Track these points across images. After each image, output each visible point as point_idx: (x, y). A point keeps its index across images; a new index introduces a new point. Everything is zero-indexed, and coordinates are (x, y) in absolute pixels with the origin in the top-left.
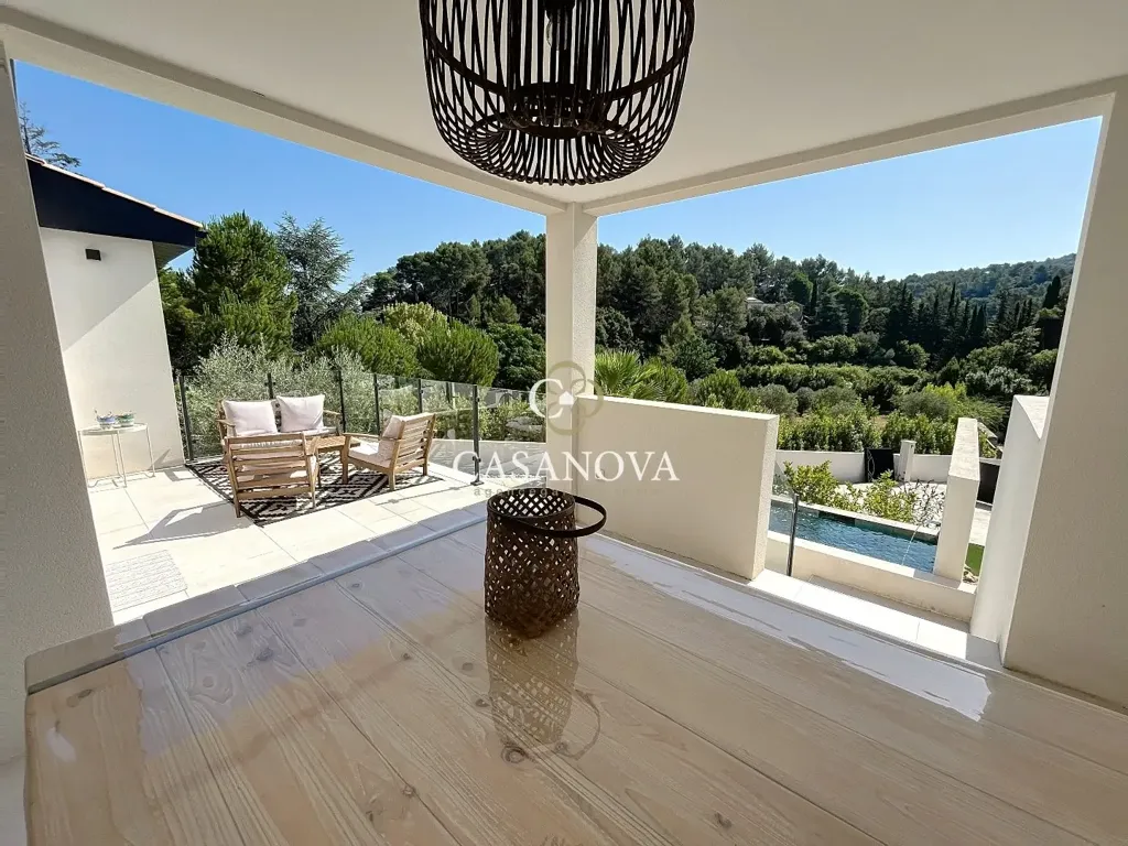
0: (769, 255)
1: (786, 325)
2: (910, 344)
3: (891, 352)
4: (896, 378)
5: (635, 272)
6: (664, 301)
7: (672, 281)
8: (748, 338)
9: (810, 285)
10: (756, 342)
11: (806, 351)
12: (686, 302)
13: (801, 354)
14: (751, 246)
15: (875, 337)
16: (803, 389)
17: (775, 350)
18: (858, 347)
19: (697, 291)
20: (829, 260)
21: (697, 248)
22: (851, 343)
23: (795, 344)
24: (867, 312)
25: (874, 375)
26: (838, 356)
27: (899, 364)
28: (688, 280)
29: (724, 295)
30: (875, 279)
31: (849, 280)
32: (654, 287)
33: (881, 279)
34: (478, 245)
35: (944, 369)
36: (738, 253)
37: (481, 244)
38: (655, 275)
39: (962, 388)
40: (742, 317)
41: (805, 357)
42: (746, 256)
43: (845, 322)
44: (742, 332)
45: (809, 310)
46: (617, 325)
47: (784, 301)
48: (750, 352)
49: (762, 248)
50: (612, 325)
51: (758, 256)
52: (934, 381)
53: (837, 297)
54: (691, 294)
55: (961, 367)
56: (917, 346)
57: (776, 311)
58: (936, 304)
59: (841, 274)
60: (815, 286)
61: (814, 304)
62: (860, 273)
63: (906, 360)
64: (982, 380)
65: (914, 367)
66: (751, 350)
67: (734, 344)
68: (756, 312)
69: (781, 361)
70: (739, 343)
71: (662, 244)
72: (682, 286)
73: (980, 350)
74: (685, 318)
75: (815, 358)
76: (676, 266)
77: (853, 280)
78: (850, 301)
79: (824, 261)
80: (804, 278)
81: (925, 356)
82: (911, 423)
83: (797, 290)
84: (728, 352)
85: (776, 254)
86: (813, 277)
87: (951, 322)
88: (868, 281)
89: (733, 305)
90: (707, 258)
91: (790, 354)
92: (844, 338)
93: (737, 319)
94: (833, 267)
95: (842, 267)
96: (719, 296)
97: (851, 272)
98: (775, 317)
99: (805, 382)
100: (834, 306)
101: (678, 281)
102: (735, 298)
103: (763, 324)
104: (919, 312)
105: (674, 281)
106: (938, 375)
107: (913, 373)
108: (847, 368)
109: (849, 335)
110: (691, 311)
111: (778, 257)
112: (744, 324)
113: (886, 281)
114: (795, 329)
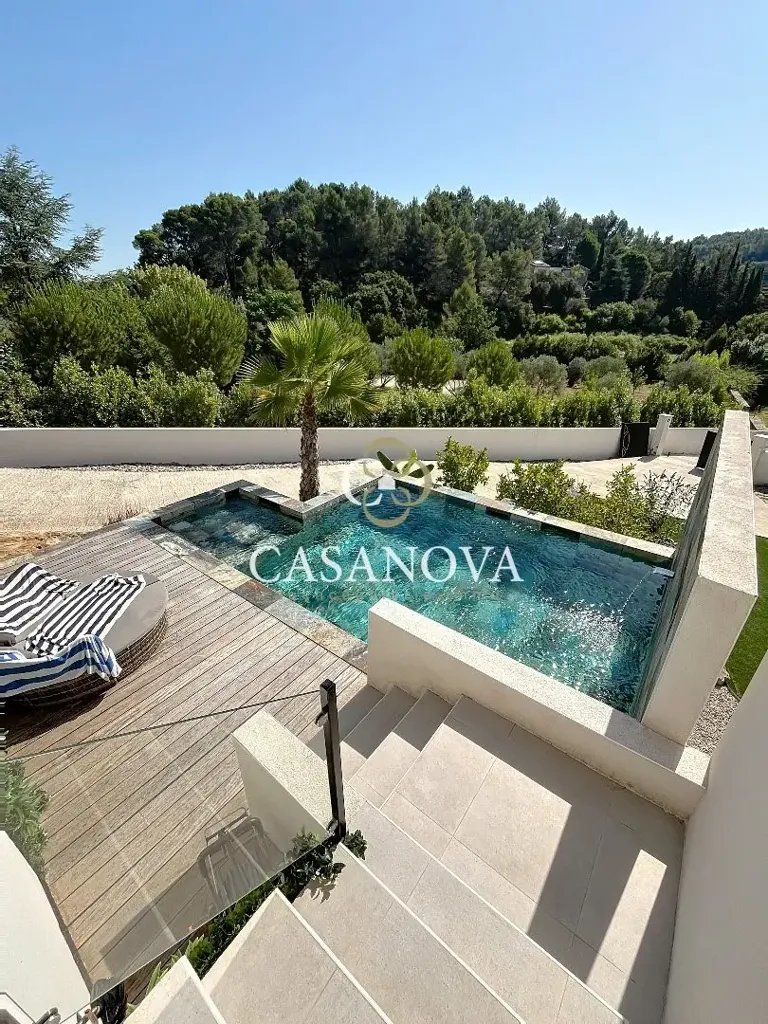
0: (561, 211)
1: (568, 291)
2: (685, 311)
3: (666, 320)
4: (667, 346)
5: (420, 231)
6: (450, 265)
7: (458, 240)
8: (531, 306)
9: (598, 246)
10: (538, 310)
11: (586, 318)
12: (471, 266)
13: (580, 323)
14: (543, 201)
15: (653, 304)
16: (577, 358)
17: (555, 318)
18: (636, 315)
19: (484, 253)
20: (620, 217)
21: (487, 201)
22: (629, 309)
23: (577, 312)
24: (650, 276)
25: (647, 343)
26: (617, 324)
27: (672, 333)
28: (475, 240)
29: (510, 258)
30: (663, 240)
31: (637, 241)
32: (440, 248)
33: (669, 239)
34: (253, 197)
35: (714, 336)
36: (530, 209)
37: (256, 196)
38: (441, 234)
39: (726, 355)
40: (527, 282)
41: (585, 325)
42: (538, 212)
43: (627, 288)
44: (526, 299)
45: (593, 276)
46: (400, 292)
47: (571, 265)
48: (532, 320)
49: (554, 203)
50: (395, 291)
51: (550, 212)
52: (702, 349)
53: (623, 259)
54: (477, 257)
55: (729, 334)
56: (691, 313)
57: (561, 275)
58: (717, 268)
59: (630, 234)
60: (602, 249)
61: (599, 268)
62: (649, 233)
63: (679, 328)
64: (747, 347)
65: (686, 335)
66: (534, 318)
67: (517, 313)
68: (542, 277)
69: (561, 330)
70: (522, 311)
71: (451, 197)
72: (468, 247)
73: (750, 317)
74: (468, 285)
75: (593, 326)
76: (464, 224)
77: (642, 241)
78: (634, 264)
79: (616, 218)
80: (592, 238)
81: (697, 322)
82: (671, 395)
83: (585, 253)
84: (510, 320)
85: (568, 210)
86: (602, 237)
87: (728, 287)
88: (656, 242)
89: (519, 269)
90: (497, 215)
91: (571, 323)
92: (623, 305)
93: (521, 285)
94: (624, 224)
95: (632, 226)
96: (504, 259)
97: (641, 231)
98: (560, 282)
99: (580, 352)
100: (618, 269)
101: (464, 241)
102: (521, 261)
103: (548, 290)
104: (700, 276)
105: (460, 241)
106: (706, 343)
107: (684, 341)
108: (623, 336)
109: (629, 302)
110: (477, 276)
111: (569, 214)
112: (528, 290)
113: (673, 242)
114: (578, 295)
